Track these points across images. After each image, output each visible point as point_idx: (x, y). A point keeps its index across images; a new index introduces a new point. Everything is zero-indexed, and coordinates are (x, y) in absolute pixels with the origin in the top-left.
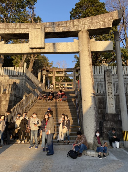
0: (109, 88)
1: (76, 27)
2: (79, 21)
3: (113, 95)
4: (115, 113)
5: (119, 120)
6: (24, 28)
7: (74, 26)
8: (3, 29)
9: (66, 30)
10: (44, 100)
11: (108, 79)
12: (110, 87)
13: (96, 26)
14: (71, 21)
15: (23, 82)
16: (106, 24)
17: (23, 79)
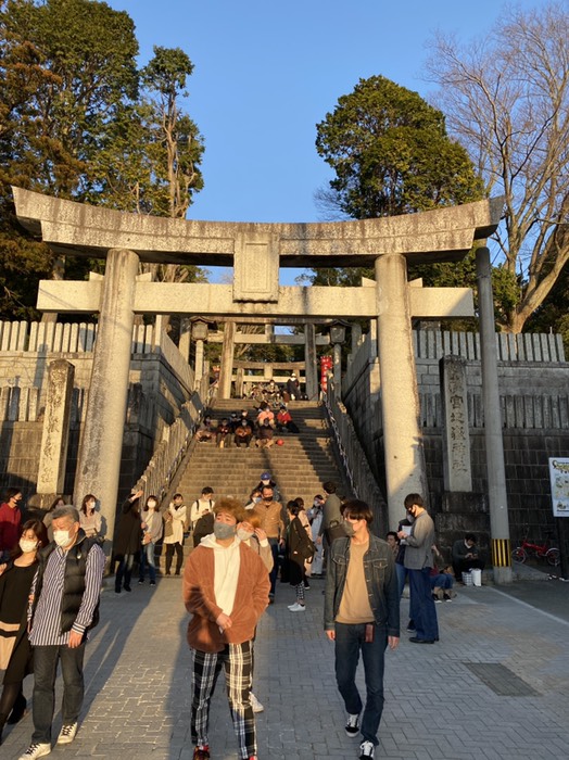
0: (453, 415)
1: (370, 242)
2: (378, 226)
3: (467, 435)
4: (471, 490)
5: (482, 512)
6: (214, 238)
7: (363, 240)
8: (150, 235)
9: (341, 252)
10: (222, 442)
11: (452, 385)
12: (457, 410)
13: (427, 245)
14: (355, 225)
15: (152, 379)
16: (457, 238)
17: (152, 369)
